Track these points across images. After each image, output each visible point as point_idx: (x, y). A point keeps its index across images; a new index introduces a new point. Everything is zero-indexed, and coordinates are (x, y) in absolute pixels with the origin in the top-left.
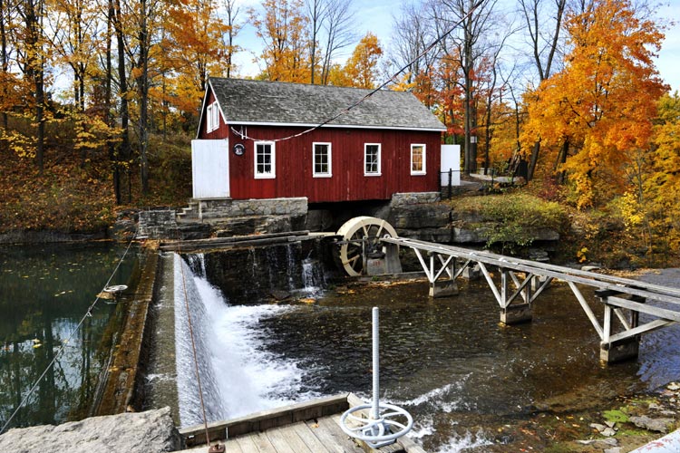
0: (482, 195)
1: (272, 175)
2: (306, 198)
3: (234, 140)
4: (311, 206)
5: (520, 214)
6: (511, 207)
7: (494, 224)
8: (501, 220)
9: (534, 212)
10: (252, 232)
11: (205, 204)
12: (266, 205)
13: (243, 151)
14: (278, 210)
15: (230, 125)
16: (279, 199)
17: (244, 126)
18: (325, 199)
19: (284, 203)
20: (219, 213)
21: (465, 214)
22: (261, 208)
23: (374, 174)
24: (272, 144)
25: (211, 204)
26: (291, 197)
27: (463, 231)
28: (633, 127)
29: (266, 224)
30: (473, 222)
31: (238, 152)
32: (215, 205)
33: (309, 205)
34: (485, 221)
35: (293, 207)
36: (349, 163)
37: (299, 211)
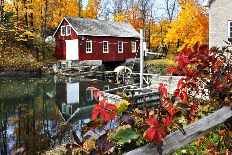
0: (154, 59)
1: (91, 52)
2: (101, 60)
3: (80, 40)
4: (103, 63)
5: (167, 65)
6: (164, 63)
7: (159, 69)
8: (162, 67)
9: (171, 65)
10: (89, 71)
11: (72, 62)
12: (90, 62)
13: (83, 44)
14: (93, 64)
15: (79, 35)
16: (93, 60)
17: (83, 36)
18: (107, 61)
19: (95, 62)
20: (76, 65)
21: (150, 66)
22: (88, 63)
23: (121, 52)
24: (91, 42)
25: (73, 62)
26: (97, 60)
27: (150, 71)
28: (199, 38)
29: (92, 69)
30: (153, 68)
31: (81, 44)
32: (75, 62)
33: (102, 62)
34: (157, 68)
35: (97, 63)
36: (113, 48)
37: (99, 65)
